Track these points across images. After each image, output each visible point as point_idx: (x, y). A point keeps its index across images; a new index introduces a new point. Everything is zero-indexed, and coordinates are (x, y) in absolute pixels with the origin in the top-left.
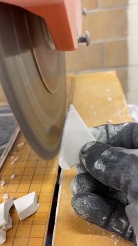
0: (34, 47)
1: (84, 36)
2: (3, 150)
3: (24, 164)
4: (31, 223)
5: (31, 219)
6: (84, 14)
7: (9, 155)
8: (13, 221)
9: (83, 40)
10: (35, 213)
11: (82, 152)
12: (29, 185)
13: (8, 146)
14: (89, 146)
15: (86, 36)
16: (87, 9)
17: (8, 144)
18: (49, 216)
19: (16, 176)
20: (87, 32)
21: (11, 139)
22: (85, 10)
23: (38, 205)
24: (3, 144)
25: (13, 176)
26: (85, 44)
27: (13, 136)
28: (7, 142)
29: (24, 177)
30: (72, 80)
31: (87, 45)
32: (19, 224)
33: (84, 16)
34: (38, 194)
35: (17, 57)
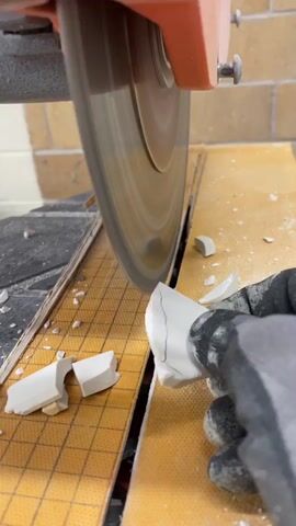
0: (136, 82)
1: (231, 65)
2: (58, 276)
4: (102, 404)
5: (103, 397)
6: (235, 21)
8: (69, 399)
9: (228, 72)
10: (111, 388)
11: (193, 333)
12: (103, 340)
13: (68, 271)
14: (202, 321)
15: (234, 64)
16: (243, 14)
17: (67, 267)
18: (136, 397)
19: (82, 323)
20: (237, 57)
21: (73, 259)
22: (238, 13)
23: (118, 374)
24: (58, 267)
25: (76, 324)
26: (232, 79)
27: (77, 252)
28: (65, 264)
29: (94, 326)
30: (200, 156)
31: (236, 82)
32: (80, 404)
33: (234, 25)
34: (119, 356)
35: (107, 95)
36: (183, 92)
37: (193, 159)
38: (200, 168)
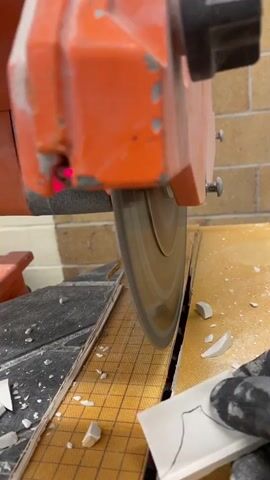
1: (215, 184)
2: (88, 334)
3: (117, 357)
6: (219, 137)
7: (97, 342)
9: (212, 189)
11: (212, 399)
12: (125, 387)
14: (218, 388)
15: (217, 184)
20: (219, 179)
21: (99, 320)
24: (87, 327)
26: (216, 194)
28: (94, 324)
29: (118, 375)
30: (196, 235)
31: (219, 195)
36: (181, 208)
37: (190, 237)
38: (198, 245)
